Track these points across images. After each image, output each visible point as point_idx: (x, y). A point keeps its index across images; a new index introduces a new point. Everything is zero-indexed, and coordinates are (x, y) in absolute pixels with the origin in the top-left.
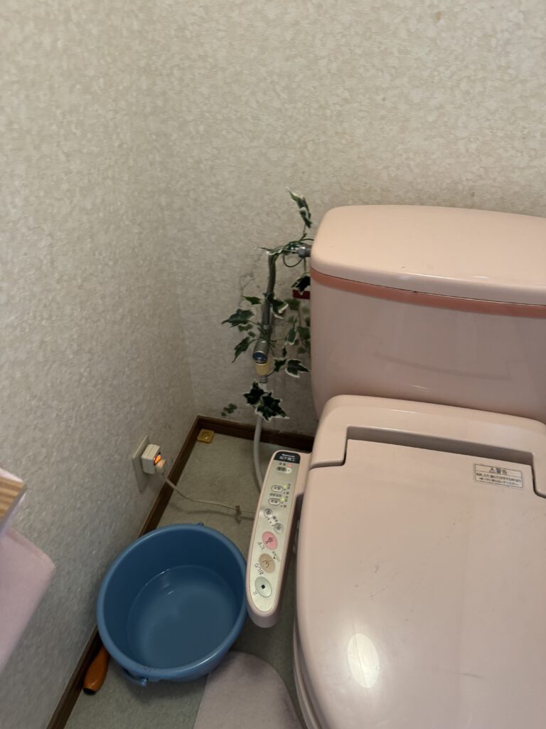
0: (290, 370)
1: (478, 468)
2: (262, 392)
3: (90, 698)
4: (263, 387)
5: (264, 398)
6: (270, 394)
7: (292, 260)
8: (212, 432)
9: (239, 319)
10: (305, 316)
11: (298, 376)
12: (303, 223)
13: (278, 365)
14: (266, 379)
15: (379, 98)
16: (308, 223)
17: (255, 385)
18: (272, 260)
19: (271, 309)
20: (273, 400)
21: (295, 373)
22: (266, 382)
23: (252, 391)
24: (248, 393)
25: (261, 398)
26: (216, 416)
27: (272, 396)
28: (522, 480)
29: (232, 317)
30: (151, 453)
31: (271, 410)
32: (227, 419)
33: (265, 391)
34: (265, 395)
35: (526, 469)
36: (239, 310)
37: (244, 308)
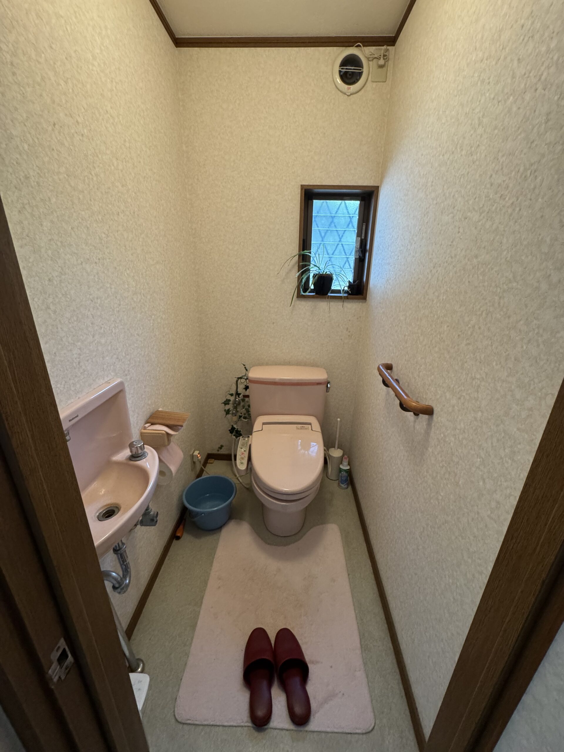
0: (244, 419)
1: (297, 427)
2: (235, 428)
3: (178, 542)
4: (235, 426)
5: (236, 431)
6: (238, 429)
7: (243, 380)
8: (214, 460)
9: (227, 402)
10: (247, 404)
11: (246, 420)
12: (245, 370)
13: (240, 417)
14: (236, 423)
15: (262, 340)
16: (247, 370)
17: (232, 426)
18: (237, 381)
19: (237, 396)
20: (239, 431)
21: (246, 419)
22: (236, 424)
23: (232, 428)
24: (230, 429)
25: (235, 431)
26: (215, 452)
27: (238, 430)
28: (308, 428)
29: (225, 401)
30: (196, 453)
31: (238, 435)
32: (219, 452)
33: (236, 427)
34: (236, 429)
35: (310, 426)
36: (227, 399)
37: (228, 399)
